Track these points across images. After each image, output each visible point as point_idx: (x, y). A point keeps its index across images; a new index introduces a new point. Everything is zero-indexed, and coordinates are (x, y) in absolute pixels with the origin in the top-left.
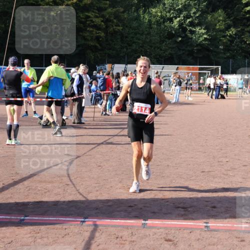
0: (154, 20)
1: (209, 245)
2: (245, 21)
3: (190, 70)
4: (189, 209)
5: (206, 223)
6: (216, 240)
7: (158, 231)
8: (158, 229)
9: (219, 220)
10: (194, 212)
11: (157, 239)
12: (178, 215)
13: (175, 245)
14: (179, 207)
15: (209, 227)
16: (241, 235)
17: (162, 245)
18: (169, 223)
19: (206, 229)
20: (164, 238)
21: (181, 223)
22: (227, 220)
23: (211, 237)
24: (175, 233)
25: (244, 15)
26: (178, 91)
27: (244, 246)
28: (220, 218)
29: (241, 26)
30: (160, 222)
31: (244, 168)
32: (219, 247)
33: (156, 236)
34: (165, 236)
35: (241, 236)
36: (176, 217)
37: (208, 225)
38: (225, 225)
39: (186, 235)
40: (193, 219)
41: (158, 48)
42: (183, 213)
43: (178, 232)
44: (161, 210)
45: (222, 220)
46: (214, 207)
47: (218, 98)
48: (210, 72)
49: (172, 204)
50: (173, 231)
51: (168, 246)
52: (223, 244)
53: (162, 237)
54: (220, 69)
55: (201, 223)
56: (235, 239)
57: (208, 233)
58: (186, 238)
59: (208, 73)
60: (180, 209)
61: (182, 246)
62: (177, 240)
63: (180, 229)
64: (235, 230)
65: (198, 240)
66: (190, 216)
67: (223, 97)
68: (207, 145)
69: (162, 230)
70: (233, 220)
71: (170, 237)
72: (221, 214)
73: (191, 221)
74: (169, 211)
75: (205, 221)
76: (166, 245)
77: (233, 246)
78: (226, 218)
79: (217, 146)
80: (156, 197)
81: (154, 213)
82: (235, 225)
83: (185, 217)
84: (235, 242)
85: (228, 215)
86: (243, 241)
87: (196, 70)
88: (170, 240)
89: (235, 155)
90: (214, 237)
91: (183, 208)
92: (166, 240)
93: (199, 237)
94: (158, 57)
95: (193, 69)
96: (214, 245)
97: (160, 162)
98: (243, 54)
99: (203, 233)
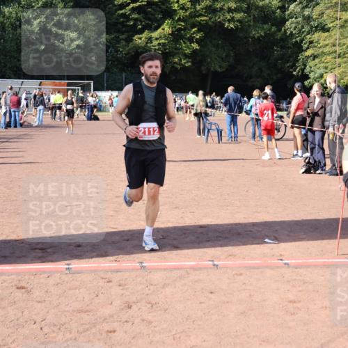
0: (7, 23)
1: (70, 289)
2: (120, 26)
3: (56, 85)
4: (49, 250)
5: (68, 264)
6: (78, 283)
7: (7, 278)
8: (9, 276)
9: (84, 260)
10: (54, 253)
11: (7, 287)
12: (35, 257)
13: (29, 292)
14: (36, 249)
15: (71, 268)
16: (109, 275)
17: (13, 294)
18: (23, 267)
19: (67, 272)
20: (16, 285)
21: (37, 267)
22: (94, 259)
23: (73, 280)
24: (29, 279)
25: (117, 19)
26: (42, 111)
27: (111, 287)
28: (86, 258)
29: (114, 32)
30: (11, 268)
31: (117, 199)
32: (81, 290)
33: (6, 284)
34: (17, 283)
35: (107, 277)
36: (32, 260)
37: (71, 266)
38: (90, 265)
39: (42, 280)
40: (52, 261)
41: (15, 58)
42: (40, 255)
43: (33, 277)
44: (13, 253)
45: (87, 260)
46: (79, 246)
47: (90, 120)
48: (80, 88)
49: (27, 246)
50: (27, 277)
51: (20, 295)
52: (86, 288)
53: (13, 284)
54: (92, 84)
55: (61, 265)
56: (101, 281)
57: (70, 276)
58: (42, 283)
59: (78, 89)
60: (37, 251)
61: (38, 293)
62: (31, 286)
63: (36, 273)
64: (102, 270)
65: (57, 285)
66: (50, 258)
67: (96, 118)
68: (74, 175)
69: (13, 276)
70: (100, 259)
71: (23, 284)
72: (87, 254)
73: (50, 263)
74: (23, 254)
75: (67, 262)
76: (17, 294)
77: (98, 288)
78: (92, 258)
79: (86, 175)
80: (9, 238)
81: (5, 257)
82: (102, 265)
83: (42, 259)
84: (99, 284)
85: (95, 254)
86: (110, 281)
87: (63, 85)
88: (23, 288)
89: (108, 185)
90: (76, 281)
91: (41, 249)
92: (18, 288)
93: (59, 281)
94: (15, 69)
95: (60, 85)
96: (76, 289)
97: (15, 196)
98: (120, 66)
99: (64, 277)
